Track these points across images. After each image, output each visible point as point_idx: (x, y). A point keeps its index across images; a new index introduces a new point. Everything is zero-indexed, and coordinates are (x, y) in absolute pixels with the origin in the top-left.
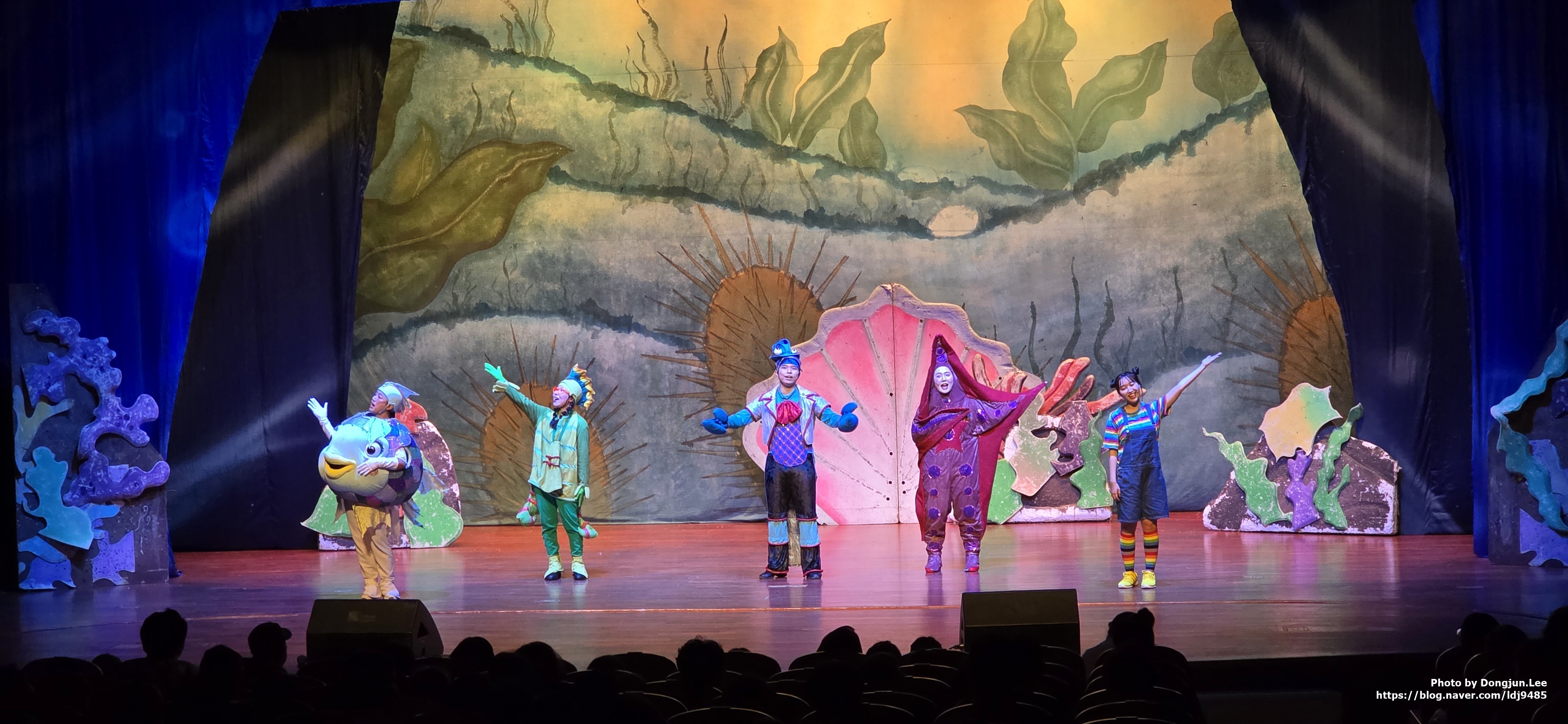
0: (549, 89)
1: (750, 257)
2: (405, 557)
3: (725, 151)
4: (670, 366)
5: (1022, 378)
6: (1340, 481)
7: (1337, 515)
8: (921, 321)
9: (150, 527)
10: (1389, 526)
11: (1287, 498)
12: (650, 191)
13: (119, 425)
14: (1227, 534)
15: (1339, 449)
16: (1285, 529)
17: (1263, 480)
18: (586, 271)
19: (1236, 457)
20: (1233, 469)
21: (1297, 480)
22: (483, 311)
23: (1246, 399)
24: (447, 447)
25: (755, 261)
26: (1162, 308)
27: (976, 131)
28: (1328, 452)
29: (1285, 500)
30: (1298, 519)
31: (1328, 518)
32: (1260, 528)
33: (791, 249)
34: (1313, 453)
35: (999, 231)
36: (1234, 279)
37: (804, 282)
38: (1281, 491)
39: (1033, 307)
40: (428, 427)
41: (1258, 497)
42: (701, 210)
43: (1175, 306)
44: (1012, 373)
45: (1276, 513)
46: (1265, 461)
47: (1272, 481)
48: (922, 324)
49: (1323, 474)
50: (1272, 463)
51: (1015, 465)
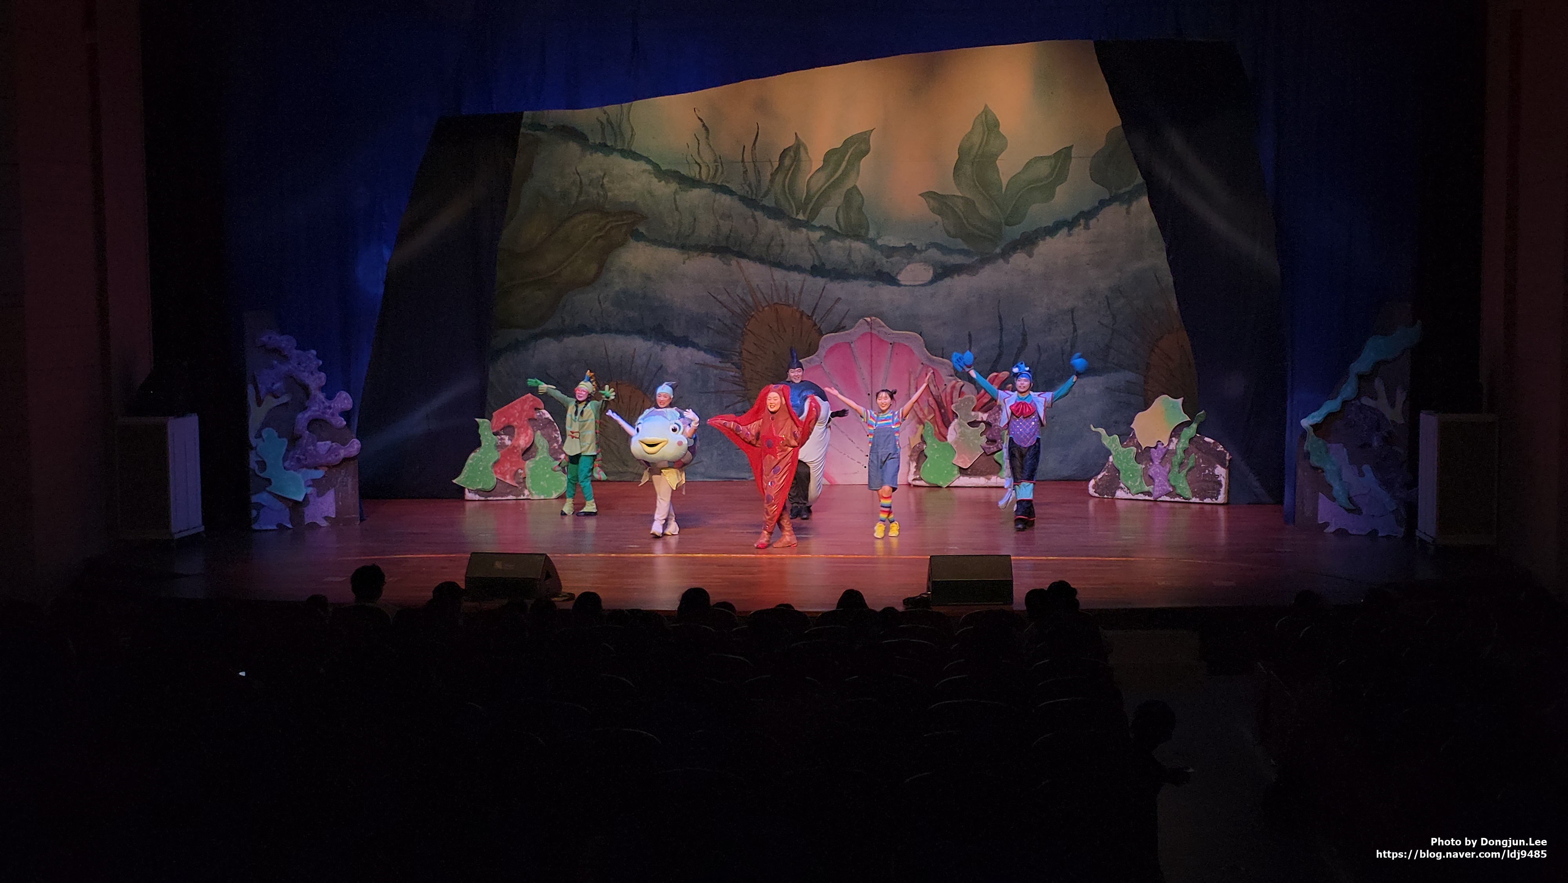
0: (631, 173)
1: (772, 298)
2: (527, 506)
3: (756, 221)
4: (715, 371)
5: (961, 385)
6: (1188, 463)
7: (1184, 488)
8: (891, 344)
9: (346, 486)
10: (1221, 498)
11: (1149, 476)
12: (702, 249)
13: (323, 413)
14: (1106, 500)
15: (1187, 442)
16: (1147, 498)
17: (1133, 462)
18: (656, 304)
19: (1114, 446)
20: (1111, 454)
21: (1157, 463)
22: (583, 330)
23: (1120, 402)
24: (557, 428)
25: (776, 301)
26: (1063, 337)
27: (933, 210)
28: (1178, 445)
29: (1147, 477)
30: (1157, 491)
31: (1179, 491)
32: (1130, 496)
33: (801, 292)
34: (1168, 445)
35: (947, 281)
36: (1114, 317)
37: (810, 315)
38: (1145, 470)
39: (970, 335)
40: (544, 414)
41: (1129, 475)
42: (738, 263)
43: (1071, 335)
44: (954, 382)
45: (1141, 486)
46: (1135, 449)
47: (1139, 463)
48: (891, 346)
49: (1176, 459)
50: (1140, 451)
51: (955, 447)
